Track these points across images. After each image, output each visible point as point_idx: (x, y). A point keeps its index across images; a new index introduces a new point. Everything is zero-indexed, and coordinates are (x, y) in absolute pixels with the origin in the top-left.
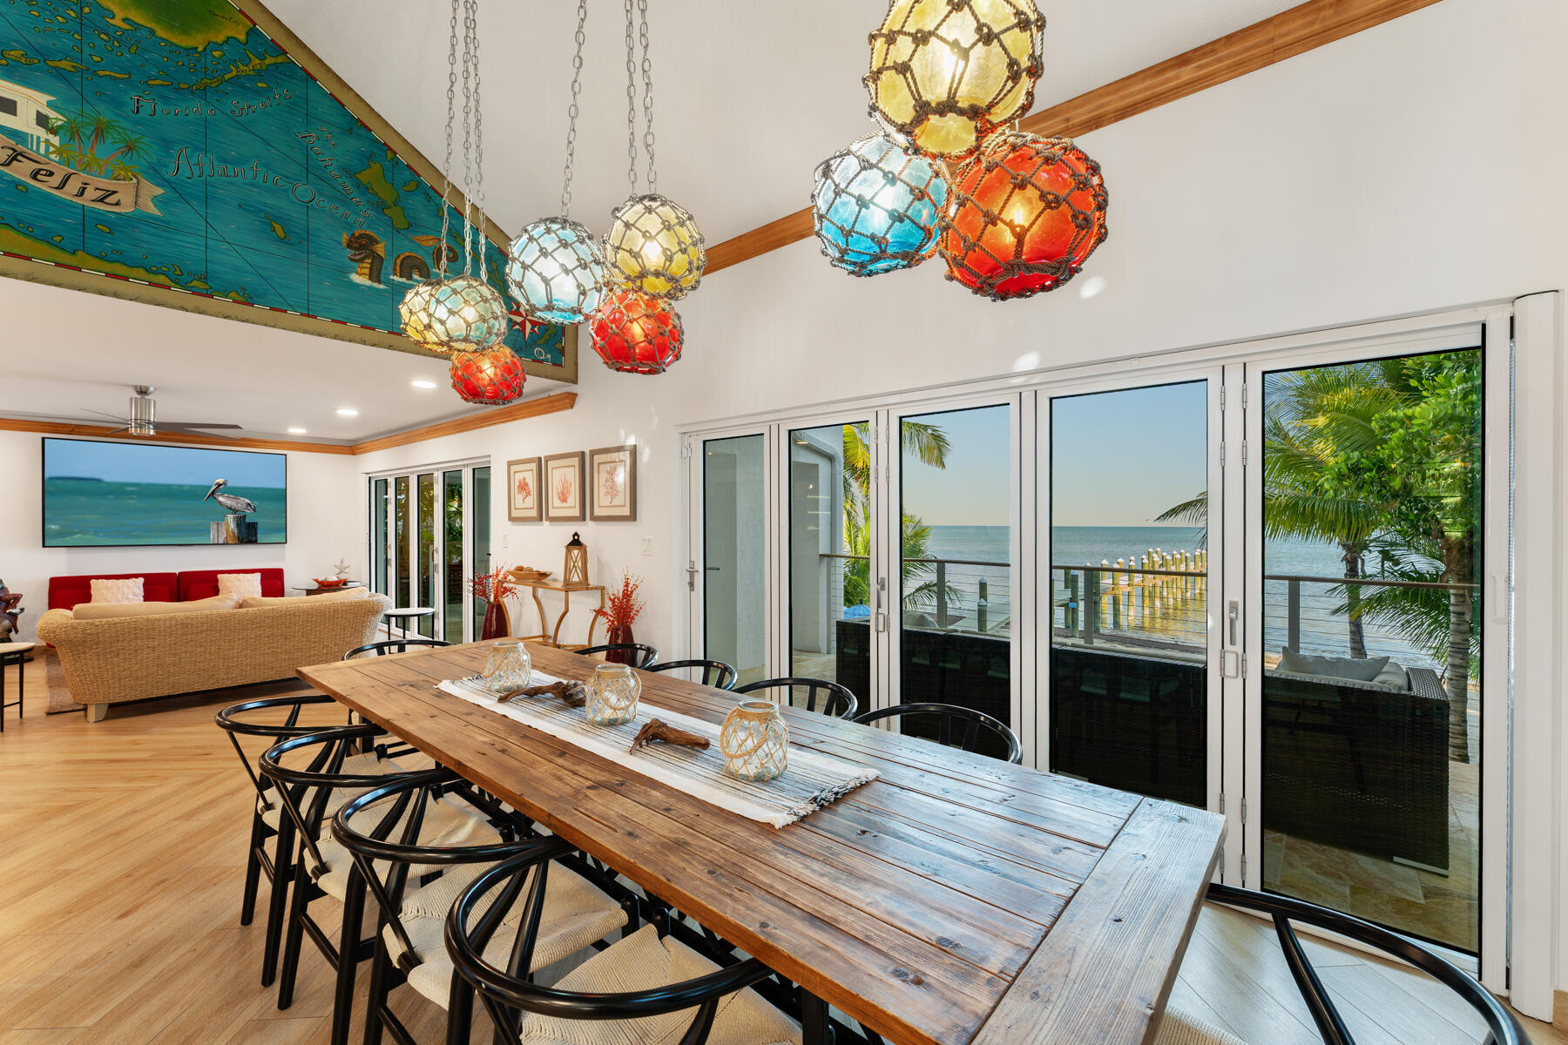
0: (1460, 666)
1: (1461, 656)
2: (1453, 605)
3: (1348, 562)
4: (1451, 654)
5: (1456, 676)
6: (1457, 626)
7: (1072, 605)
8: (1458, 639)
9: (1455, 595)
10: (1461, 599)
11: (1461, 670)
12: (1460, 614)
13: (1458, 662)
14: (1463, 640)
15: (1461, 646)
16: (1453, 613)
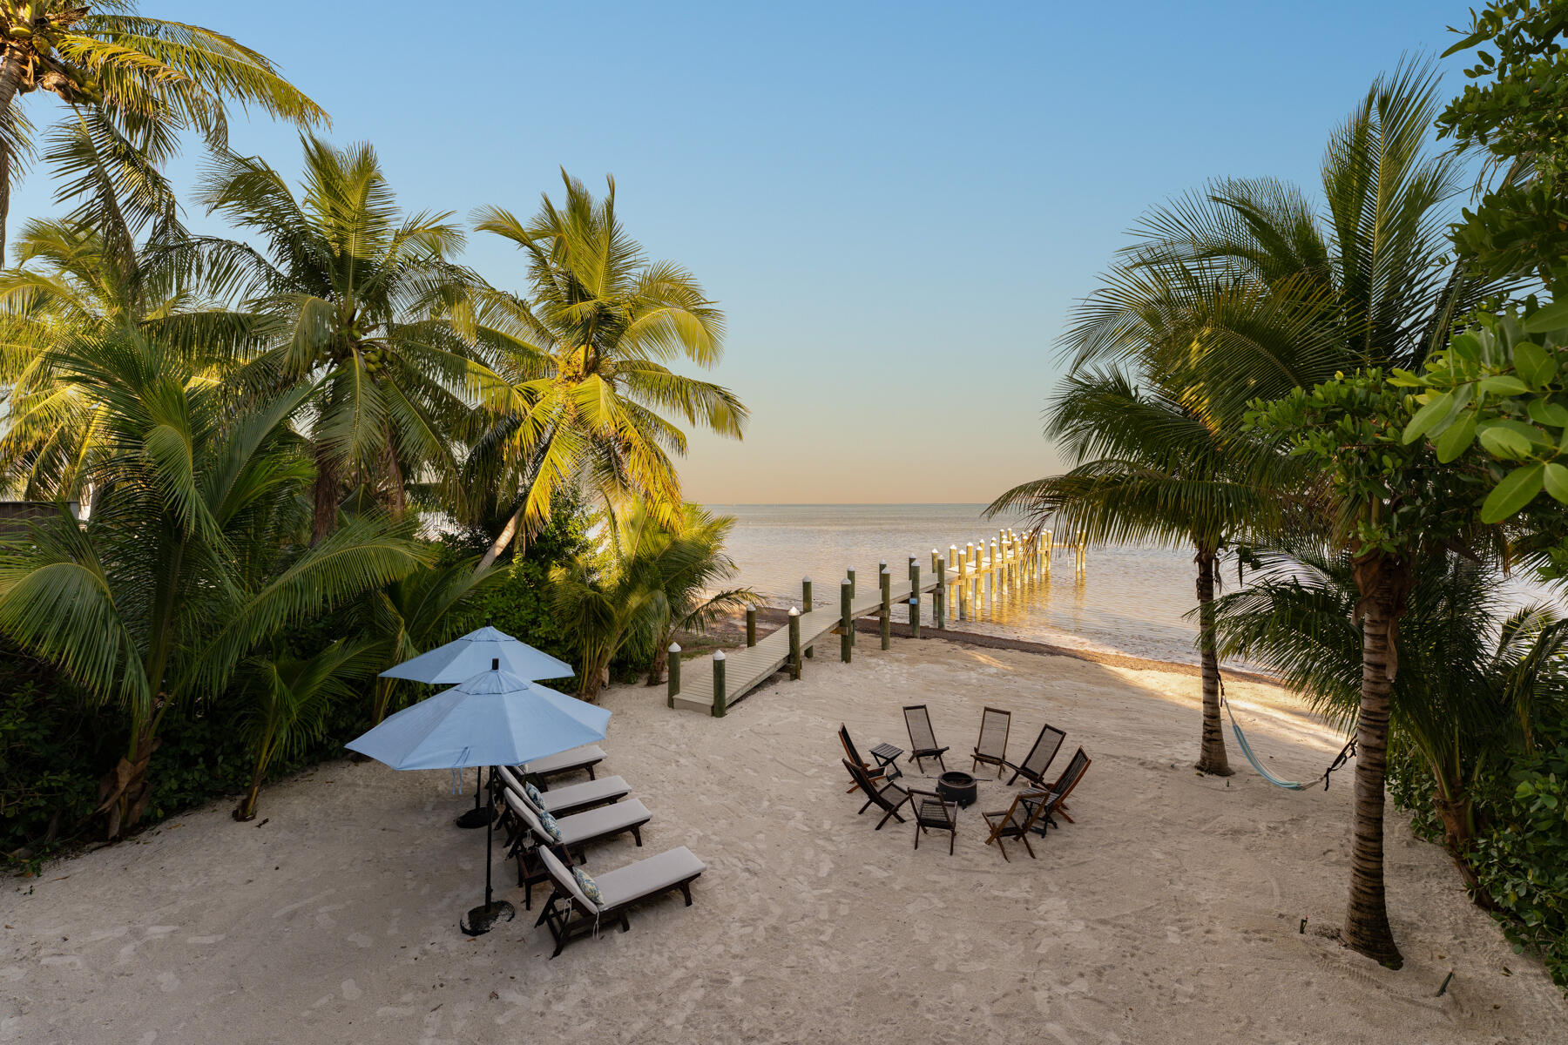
0: (1377, 749)
1: (1378, 733)
2: (1370, 652)
3: (1201, 563)
4: (1364, 728)
5: (1370, 764)
6: (1372, 685)
7: (913, 601)
8: (1375, 708)
9: (1371, 635)
10: (1380, 643)
11: (1378, 756)
12: (1379, 667)
13: (1374, 742)
14: (1383, 708)
15: (1380, 718)
16: (1368, 664)
